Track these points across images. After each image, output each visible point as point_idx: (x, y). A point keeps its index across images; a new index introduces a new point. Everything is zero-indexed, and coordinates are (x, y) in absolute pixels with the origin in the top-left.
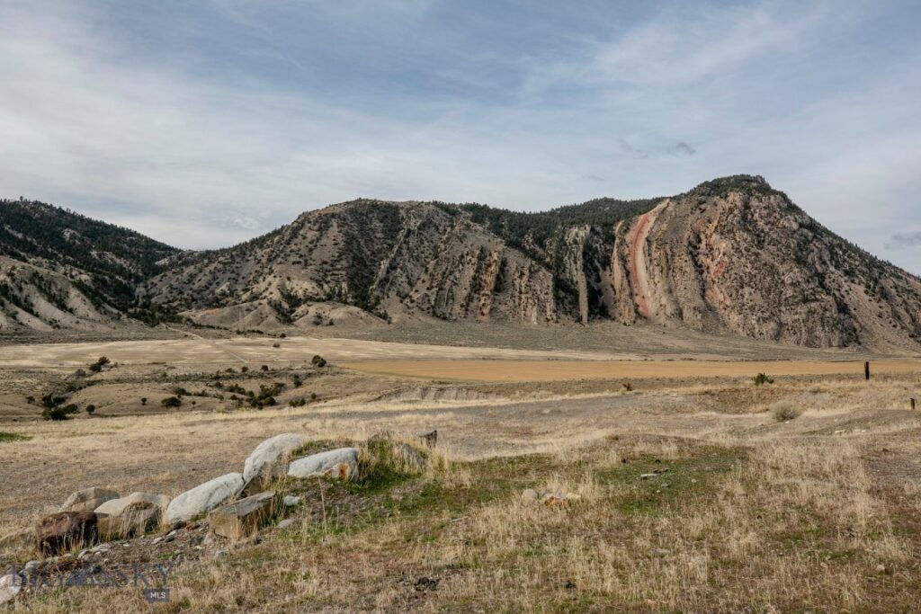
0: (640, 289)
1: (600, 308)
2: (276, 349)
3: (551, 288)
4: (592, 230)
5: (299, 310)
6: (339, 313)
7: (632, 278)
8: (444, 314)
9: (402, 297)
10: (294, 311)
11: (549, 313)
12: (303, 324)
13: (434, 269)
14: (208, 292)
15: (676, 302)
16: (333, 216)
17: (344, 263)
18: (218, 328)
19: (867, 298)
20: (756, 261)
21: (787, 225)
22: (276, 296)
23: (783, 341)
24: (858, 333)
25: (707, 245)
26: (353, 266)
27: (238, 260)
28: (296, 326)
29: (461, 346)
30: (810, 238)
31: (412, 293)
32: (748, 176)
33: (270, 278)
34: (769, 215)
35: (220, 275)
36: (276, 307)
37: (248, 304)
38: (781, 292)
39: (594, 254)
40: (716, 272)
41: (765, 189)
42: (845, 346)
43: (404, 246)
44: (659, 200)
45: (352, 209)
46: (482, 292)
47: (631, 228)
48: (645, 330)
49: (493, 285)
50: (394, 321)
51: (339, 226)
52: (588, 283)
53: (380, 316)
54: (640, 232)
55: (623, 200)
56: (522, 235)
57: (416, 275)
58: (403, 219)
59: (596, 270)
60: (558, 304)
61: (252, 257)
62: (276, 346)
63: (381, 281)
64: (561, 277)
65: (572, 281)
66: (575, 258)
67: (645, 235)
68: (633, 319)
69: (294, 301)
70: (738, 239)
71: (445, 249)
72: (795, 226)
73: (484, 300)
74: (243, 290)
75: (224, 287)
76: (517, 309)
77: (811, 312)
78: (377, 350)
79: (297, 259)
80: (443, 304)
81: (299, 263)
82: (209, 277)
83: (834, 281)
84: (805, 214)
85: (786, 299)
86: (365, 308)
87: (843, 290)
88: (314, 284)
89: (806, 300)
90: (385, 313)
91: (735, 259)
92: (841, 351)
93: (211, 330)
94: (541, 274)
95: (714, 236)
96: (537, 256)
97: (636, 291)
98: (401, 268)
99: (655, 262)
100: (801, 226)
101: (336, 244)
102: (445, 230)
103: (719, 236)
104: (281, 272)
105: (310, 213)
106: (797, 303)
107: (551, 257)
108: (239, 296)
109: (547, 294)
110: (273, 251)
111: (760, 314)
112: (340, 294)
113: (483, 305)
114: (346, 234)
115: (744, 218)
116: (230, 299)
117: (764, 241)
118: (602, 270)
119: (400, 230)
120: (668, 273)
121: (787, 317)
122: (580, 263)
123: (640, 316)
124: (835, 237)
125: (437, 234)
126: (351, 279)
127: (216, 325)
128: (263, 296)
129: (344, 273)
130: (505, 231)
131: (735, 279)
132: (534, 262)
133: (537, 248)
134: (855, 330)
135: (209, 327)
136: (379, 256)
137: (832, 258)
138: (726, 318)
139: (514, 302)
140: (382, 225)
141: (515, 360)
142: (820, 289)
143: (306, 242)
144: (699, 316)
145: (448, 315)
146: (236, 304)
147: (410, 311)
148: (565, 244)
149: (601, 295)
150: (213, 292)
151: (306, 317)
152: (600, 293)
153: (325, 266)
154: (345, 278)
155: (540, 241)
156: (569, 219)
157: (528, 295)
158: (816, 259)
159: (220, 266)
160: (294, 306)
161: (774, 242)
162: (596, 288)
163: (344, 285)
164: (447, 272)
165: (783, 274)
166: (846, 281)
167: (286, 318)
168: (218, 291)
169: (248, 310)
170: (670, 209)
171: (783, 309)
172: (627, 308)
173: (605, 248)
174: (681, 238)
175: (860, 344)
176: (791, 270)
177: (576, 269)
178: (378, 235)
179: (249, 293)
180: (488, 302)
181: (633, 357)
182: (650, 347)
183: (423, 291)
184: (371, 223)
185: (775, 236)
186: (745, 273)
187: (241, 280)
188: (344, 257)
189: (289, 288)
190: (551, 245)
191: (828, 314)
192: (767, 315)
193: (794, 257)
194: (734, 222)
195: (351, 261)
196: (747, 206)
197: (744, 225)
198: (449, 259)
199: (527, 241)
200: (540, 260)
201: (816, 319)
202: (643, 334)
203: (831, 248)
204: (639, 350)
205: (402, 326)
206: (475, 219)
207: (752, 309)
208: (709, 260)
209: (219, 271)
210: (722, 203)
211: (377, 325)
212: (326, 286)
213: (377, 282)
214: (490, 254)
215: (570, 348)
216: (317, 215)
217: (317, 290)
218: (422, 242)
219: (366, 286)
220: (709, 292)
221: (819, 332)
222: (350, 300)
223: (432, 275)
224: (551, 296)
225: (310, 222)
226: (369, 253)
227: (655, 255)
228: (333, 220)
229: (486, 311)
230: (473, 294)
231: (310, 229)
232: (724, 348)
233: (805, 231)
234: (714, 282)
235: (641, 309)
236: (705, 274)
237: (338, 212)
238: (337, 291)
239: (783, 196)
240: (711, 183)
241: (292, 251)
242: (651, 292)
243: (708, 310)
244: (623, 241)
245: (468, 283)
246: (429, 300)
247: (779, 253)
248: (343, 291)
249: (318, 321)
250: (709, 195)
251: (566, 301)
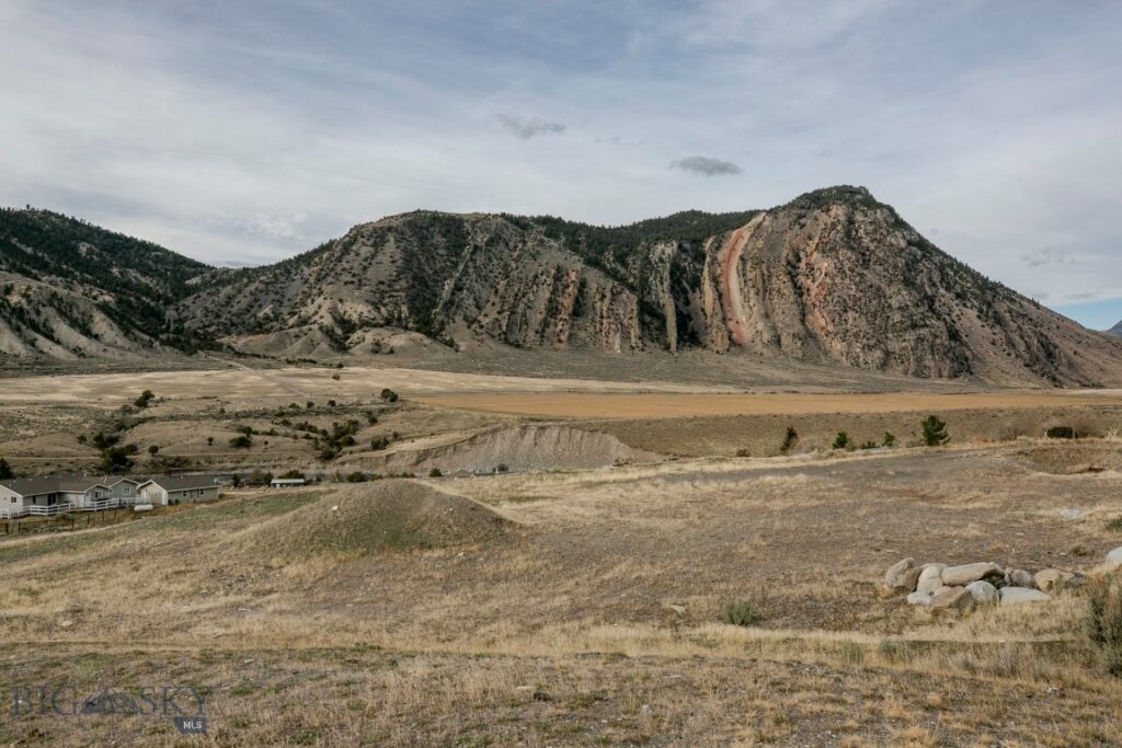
0: (734, 313)
1: (690, 335)
2: (336, 382)
3: (636, 312)
4: (680, 246)
5: (354, 337)
6: (399, 340)
7: (725, 302)
8: (517, 341)
9: (470, 321)
10: (348, 338)
11: (633, 340)
12: (359, 353)
13: (506, 290)
14: (249, 315)
15: (774, 328)
16: (390, 229)
17: (403, 283)
18: (265, 357)
19: (979, 323)
20: (860, 282)
21: (894, 243)
22: (328, 321)
23: (890, 371)
24: (970, 362)
25: (807, 264)
26: (413, 286)
27: (283, 279)
28: (352, 355)
29: (540, 377)
30: (919, 257)
31: (480, 318)
32: (851, 187)
33: (319, 300)
34: (875, 231)
35: (262, 296)
36: (329, 333)
37: (296, 330)
38: (888, 317)
39: (682, 274)
40: (817, 294)
41: (870, 203)
42: (956, 376)
43: (470, 264)
44: (752, 214)
45: (410, 222)
46: (560, 317)
47: (723, 245)
48: (741, 360)
49: (571, 308)
50: (462, 348)
51: (397, 241)
52: (676, 306)
53: (446, 343)
54: (733, 249)
55: (713, 212)
56: (601, 253)
57: (485, 297)
58: (468, 234)
59: (685, 291)
60: (643, 330)
61: (298, 276)
62: (336, 377)
63: (445, 304)
64: (646, 299)
65: (658, 303)
66: (661, 278)
67: (739, 252)
68: (727, 347)
69: (348, 327)
70: (841, 258)
71: (517, 268)
72: (903, 244)
73: (561, 326)
74: (289, 314)
75: (267, 310)
76: (598, 335)
77: (920, 339)
78: (449, 381)
79: (349, 278)
80: (516, 329)
81: (352, 283)
82: (250, 299)
83: (944, 304)
84: (914, 231)
85: (894, 325)
86: (429, 334)
87: (954, 315)
88: (370, 308)
89: (914, 326)
90: (452, 341)
91: (838, 280)
92: (951, 383)
93: (257, 360)
94: (624, 296)
95: (815, 254)
96: (619, 276)
97: (729, 315)
98: (468, 289)
99: (750, 283)
100: (910, 243)
101: (393, 262)
102: (516, 247)
103: (820, 255)
104: (332, 293)
105: (363, 226)
106: (906, 330)
107: (635, 277)
108: (284, 321)
109: (631, 318)
110: (322, 270)
111: (865, 341)
112: (399, 319)
113: (561, 331)
114: (405, 250)
115: (848, 234)
116: (275, 323)
117: (869, 260)
118: (691, 293)
119: (465, 245)
120: (764, 296)
121: (894, 345)
122: (666, 284)
123: (735, 344)
124: (945, 256)
125: (506, 251)
126: (411, 301)
127: (261, 353)
128: (312, 321)
129: (403, 294)
130: (583, 247)
131: (838, 302)
132: (616, 283)
133: (619, 268)
134: (967, 359)
135: (253, 355)
136: (442, 275)
137: (942, 280)
138: (828, 346)
139: (595, 327)
140: (444, 240)
141: (604, 393)
142: (930, 314)
143: (360, 259)
144: (799, 344)
145: (521, 342)
146: (281, 329)
147: (479, 338)
148: (650, 262)
149: (691, 320)
150: (255, 316)
151: (362, 344)
152: (689, 317)
153: (382, 287)
154: (405, 300)
155: (621, 259)
156: (654, 235)
157: (612, 320)
158: (925, 280)
159: (262, 286)
160: (348, 332)
161: (880, 261)
162: (685, 312)
163: (404, 309)
164: (520, 294)
165: (891, 298)
166: (957, 305)
167: (341, 346)
168: (261, 314)
169: (297, 336)
170: (766, 223)
171: (890, 335)
172: (720, 334)
173: (694, 267)
174: (779, 257)
175: (971, 373)
176: (899, 292)
177: (663, 291)
178: (442, 252)
179: (296, 317)
180: (566, 327)
181: (731, 389)
182: (748, 378)
183: (494, 315)
184: (432, 237)
185: (881, 255)
186: (849, 296)
187: (286, 303)
188: (402, 276)
189: (342, 312)
190: (634, 263)
191: (938, 341)
192: (872, 342)
193: (902, 278)
194: (838, 239)
195: (411, 281)
196: (851, 221)
197: (848, 243)
198: (521, 279)
199: (608, 260)
200: (623, 280)
201: (926, 347)
202: (739, 364)
203: (941, 268)
204: (735, 382)
205: (471, 355)
206: (549, 234)
207: (856, 335)
208: (809, 281)
209: (261, 292)
210: (823, 217)
211: (443, 353)
212: (383, 309)
213: (441, 305)
214: (568, 274)
215: (661, 379)
216: (370, 228)
217: (374, 314)
218: (490, 260)
219: (428, 310)
220: (809, 317)
221: (928, 361)
222: (411, 325)
223: (502, 297)
224: (635, 322)
225: (363, 237)
226: (431, 272)
227: (750, 275)
228: (389, 234)
229: (563, 338)
230: (549, 318)
231: (364, 244)
232: (828, 380)
233: (914, 249)
234: (814, 305)
235: (734, 336)
236: (805, 297)
237: (395, 226)
238: (396, 315)
239: (891, 210)
240: (811, 195)
241: (344, 269)
242: (746, 319)
243: (808, 337)
244: (714, 259)
245: (543, 306)
246: (500, 326)
247: (886, 274)
248: (403, 315)
249: (377, 348)
250: (809, 208)
251: (652, 326)
